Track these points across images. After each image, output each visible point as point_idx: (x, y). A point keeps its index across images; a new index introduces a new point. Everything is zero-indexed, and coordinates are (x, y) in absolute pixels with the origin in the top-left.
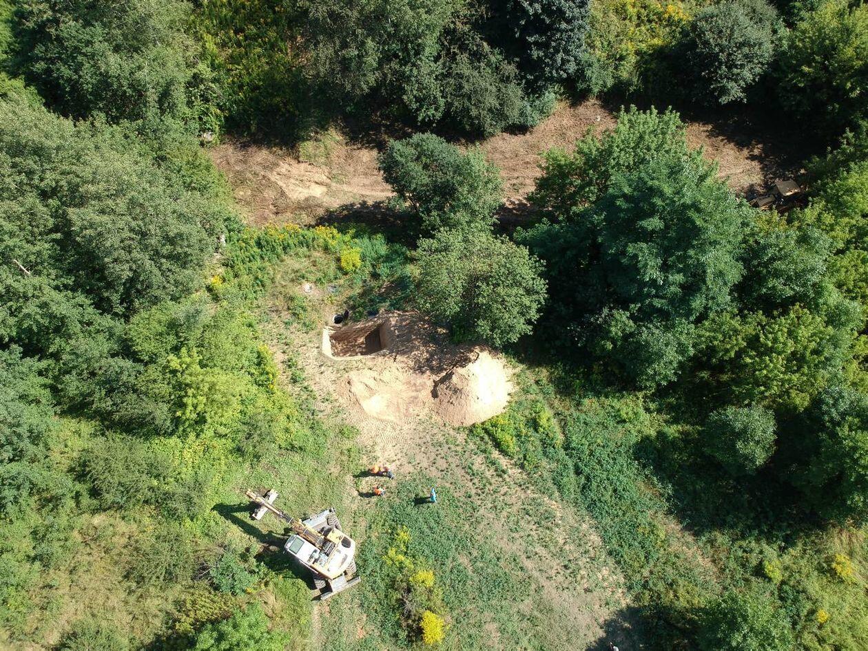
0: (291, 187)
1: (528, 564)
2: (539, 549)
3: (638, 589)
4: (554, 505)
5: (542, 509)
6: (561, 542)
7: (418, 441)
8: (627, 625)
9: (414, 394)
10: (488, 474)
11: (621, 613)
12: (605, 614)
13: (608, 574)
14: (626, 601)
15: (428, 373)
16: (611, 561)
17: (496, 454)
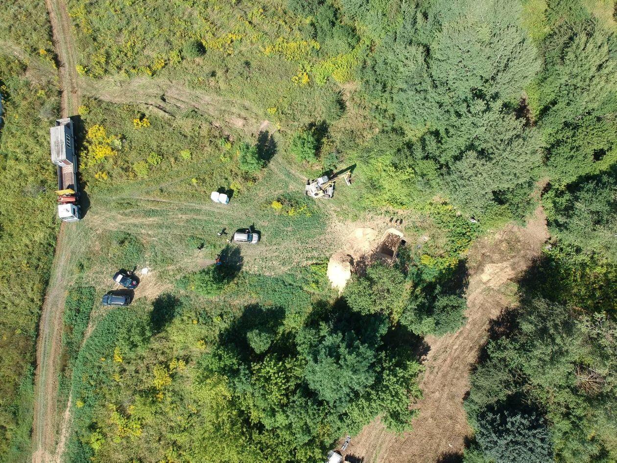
0: (495, 268)
1: (275, 247)
2: (276, 254)
3: (244, 274)
4: (285, 269)
5: (287, 264)
6: (274, 262)
7: (336, 240)
8: (238, 264)
9: (354, 249)
10: (309, 254)
11: (242, 265)
12: (245, 259)
13: (255, 269)
14: (244, 269)
15: (359, 259)
16: (258, 273)
17: (314, 262)
